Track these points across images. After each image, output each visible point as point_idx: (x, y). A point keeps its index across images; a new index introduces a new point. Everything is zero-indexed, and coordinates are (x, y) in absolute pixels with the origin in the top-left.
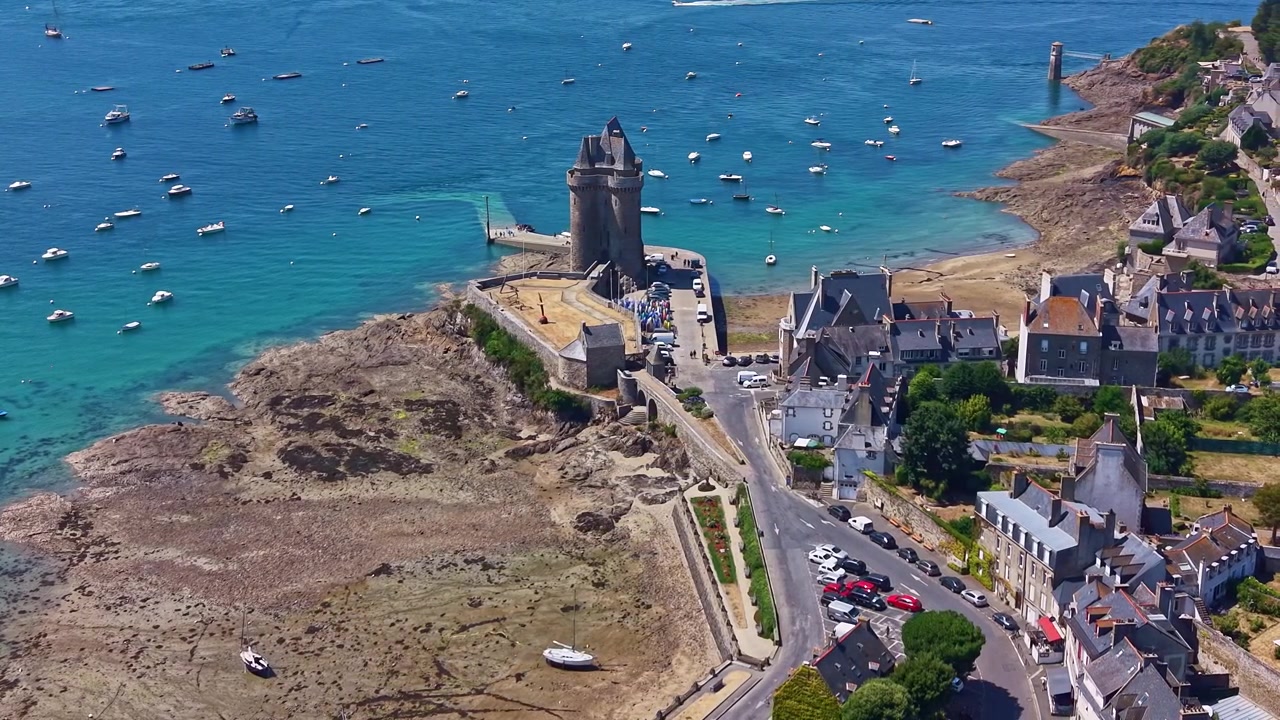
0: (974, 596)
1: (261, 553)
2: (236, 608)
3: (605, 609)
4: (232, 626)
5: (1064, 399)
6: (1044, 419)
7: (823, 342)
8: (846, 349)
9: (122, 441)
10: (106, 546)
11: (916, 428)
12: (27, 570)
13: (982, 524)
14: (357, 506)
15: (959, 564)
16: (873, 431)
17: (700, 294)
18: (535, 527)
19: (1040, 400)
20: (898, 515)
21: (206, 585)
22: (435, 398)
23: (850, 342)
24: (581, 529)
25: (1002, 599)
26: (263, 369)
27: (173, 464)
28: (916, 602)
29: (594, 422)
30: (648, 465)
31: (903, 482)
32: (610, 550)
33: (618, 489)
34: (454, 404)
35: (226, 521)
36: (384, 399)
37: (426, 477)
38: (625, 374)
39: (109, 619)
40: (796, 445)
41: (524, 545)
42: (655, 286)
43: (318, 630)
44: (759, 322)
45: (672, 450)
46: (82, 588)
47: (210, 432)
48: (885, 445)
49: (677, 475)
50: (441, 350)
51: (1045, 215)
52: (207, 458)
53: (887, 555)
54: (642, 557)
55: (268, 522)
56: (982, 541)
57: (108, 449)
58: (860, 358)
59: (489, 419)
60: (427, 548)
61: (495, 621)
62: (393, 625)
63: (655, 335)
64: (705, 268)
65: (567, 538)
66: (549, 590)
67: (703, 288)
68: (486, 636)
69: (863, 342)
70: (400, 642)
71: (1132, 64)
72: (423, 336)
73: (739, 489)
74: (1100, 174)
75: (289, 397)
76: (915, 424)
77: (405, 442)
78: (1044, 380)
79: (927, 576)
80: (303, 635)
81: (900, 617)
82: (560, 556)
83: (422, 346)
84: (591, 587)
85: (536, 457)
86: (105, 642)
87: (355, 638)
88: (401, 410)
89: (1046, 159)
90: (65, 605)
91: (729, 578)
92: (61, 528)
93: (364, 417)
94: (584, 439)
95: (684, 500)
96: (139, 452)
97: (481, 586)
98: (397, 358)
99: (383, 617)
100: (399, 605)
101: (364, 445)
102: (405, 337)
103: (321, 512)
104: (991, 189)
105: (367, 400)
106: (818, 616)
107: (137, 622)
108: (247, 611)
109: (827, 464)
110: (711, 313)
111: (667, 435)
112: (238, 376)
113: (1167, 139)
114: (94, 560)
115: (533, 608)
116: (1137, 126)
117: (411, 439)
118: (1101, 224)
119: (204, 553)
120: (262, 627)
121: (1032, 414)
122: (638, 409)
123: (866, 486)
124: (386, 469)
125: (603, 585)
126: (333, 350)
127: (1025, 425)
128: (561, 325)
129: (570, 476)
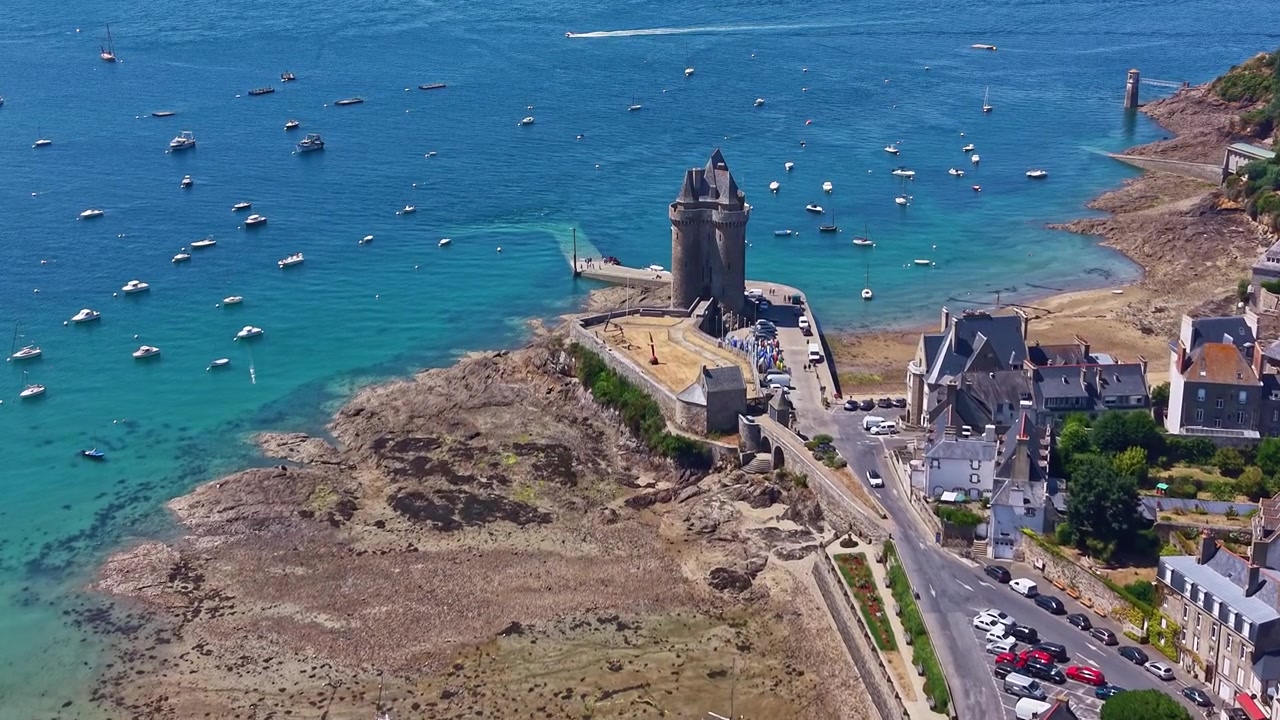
0: (1160, 669)
1: (384, 609)
2: (365, 670)
3: (754, 676)
4: (363, 690)
5: (1225, 452)
6: (1202, 473)
7: (964, 388)
8: (987, 396)
9: (226, 487)
10: (220, 600)
11: (1083, 485)
12: (140, 626)
13: (1166, 591)
14: (478, 558)
15: (1139, 633)
16: (1032, 486)
17: (808, 333)
18: (667, 583)
19: (1196, 452)
20: (1062, 577)
21: (330, 644)
22: (543, 442)
23: (990, 389)
24: (716, 586)
25: (1189, 672)
26: (362, 410)
27: (282, 512)
28: (1098, 674)
29: (716, 469)
30: (778, 517)
31: (1065, 540)
32: (750, 610)
33: (750, 543)
34: (565, 448)
35: (343, 574)
36: (491, 442)
37: (545, 527)
38: (747, 419)
39: (231, 680)
40: (943, 498)
41: (658, 603)
42: (760, 324)
43: (453, 694)
44: (867, 361)
45: (803, 501)
46: (200, 646)
47: (315, 478)
48: (1045, 502)
49: (811, 529)
50: (544, 390)
51: (1147, 249)
52: (315, 505)
53: (1056, 620)
54: (786, 618)
55: (388, 577)
56: (1165, 609)
57: (212, 495)
58: (1002, 405)
59: (603, 465)
60: (557, 604)
61: (638, 687)
62: (531, 690)
63: (769, 377)
64: (806, 304)
65: (703, 596)
66: (691, 653)
67: (809, 326)
68: (632, 703)
69: (1004, 388)
70: (542, 709)
71: (1213, 92)
72: (524, 375)
73: (885, 546)
74: (1200, 206)
75: (392, 439)
76: (1082, 480)
77: (519, 489)
78: (1200, 431)
79: (1103, 645)
80: (438, 701)
81: (1082, 691)
82: (698, 615)
83: (523, 385)
84: (735, 650)
85: (658, 506)
86: (230, 706)
87: (493, 704)
88: (510, 454)
89: (1137, 191)
90: (184, 666)
91: (889, 644)
92: (172, 581)
93: (473, 462)
94: (706, 488)
95: (827, 557)
96: (244, 499)
97: (618, 647)
98: (499, 398)
99: (519, 682)
100: (535, 668)
101: (476, 492)
102: (504, 376)
103: (441, 565)
104: (1085, 221)
105: (474, 443)
106: (993, 689)
107: (262, 684)
108: (376, 673)
109: (980, 520)
110: (822, 353)
111: (797, 485)
112: (336, 416)
113: (1269, 172)
114: (210, 615)
115: (677, 673)
116: (1232, 157)
117: (524, 486)
118: (1208, 259)
119: (323, 608)
120: (394, 690)
121: (1189, 467)
122: (761, 456)
123: (1023, 544)
124: (503, 519)
125: (748, 648)
126: (431, 389)
127: (1185, 480)
128: (672, 366)
129: (697, 528)
